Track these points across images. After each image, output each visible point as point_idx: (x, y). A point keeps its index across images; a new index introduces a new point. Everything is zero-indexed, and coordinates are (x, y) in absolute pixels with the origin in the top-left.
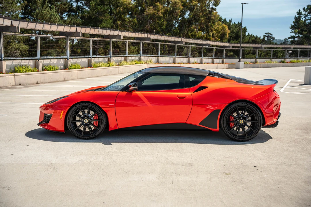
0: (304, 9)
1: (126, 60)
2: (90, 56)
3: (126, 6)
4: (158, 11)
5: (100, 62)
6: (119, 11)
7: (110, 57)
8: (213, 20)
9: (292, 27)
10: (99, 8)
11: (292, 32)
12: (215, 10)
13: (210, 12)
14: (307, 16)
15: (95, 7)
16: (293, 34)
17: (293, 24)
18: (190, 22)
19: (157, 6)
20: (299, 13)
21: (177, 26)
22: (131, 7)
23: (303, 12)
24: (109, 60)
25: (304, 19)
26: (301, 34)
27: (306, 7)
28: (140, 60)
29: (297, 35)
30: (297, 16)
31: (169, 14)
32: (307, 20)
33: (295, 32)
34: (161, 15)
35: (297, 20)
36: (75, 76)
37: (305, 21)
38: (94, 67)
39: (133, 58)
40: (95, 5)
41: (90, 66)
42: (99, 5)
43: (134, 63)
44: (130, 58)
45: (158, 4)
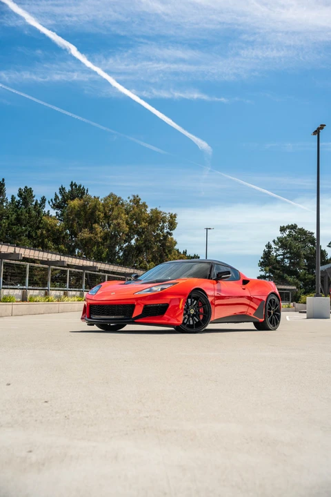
0: (274, 241)
1: (65, 294)
2: (25, 287)
3: (52, 227)
4: (96, 235)
5: (36, 296)
6: (42, 234)
7: (48, 290)
8: (168, 247)
9: (261, 264)
10: (14, 228)
11: (262, 270)
12: (171, 234)
13: (165, 237)
14: (278, 250)
15: (8, 227)
16: (263, 273)
17: (262, 260)
18: (139, 250)
19: (95, 229)
20: (269, 246)
21: (121, 254)
22: (58, 230)
23: (273, 246)
24: (46, 294)
25: (275, 254)
26: (273, 273)
27: (276, 240)
28: (82, 295)
29: (268, 274)
30: (266, 250)
31: (111, 239)
32: (279, 255)
33: (265, 270)
34: (100, 240)
35: (267, 255)
36: (9, 312)
37: (276, 256)
38: (30, 301)
39: (74, 293)
40: (9, 224)
41: (24, 299)
42: (13, 224)
43: (76, 299)
44: (70, 293)
45: (96, 226)
